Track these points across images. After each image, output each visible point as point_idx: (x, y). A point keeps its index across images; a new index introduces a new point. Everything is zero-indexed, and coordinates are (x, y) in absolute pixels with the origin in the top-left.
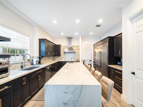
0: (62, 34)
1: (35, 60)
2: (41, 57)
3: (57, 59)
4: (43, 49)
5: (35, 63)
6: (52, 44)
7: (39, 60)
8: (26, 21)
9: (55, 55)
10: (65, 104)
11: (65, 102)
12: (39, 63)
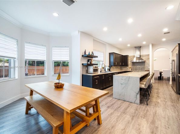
0: (129, 45)
1: (107, 68)
2: (110, 66)
3: (124, 69)
4: (112, 60)
5: (107, 70)
6: (119, 55)
7: (109, 68)
8: (97, 41)
9: (122, 65)
10: (121, 84)
11: (122, 83)
12: (110, 70)
